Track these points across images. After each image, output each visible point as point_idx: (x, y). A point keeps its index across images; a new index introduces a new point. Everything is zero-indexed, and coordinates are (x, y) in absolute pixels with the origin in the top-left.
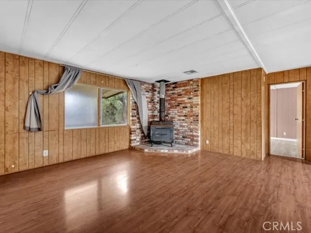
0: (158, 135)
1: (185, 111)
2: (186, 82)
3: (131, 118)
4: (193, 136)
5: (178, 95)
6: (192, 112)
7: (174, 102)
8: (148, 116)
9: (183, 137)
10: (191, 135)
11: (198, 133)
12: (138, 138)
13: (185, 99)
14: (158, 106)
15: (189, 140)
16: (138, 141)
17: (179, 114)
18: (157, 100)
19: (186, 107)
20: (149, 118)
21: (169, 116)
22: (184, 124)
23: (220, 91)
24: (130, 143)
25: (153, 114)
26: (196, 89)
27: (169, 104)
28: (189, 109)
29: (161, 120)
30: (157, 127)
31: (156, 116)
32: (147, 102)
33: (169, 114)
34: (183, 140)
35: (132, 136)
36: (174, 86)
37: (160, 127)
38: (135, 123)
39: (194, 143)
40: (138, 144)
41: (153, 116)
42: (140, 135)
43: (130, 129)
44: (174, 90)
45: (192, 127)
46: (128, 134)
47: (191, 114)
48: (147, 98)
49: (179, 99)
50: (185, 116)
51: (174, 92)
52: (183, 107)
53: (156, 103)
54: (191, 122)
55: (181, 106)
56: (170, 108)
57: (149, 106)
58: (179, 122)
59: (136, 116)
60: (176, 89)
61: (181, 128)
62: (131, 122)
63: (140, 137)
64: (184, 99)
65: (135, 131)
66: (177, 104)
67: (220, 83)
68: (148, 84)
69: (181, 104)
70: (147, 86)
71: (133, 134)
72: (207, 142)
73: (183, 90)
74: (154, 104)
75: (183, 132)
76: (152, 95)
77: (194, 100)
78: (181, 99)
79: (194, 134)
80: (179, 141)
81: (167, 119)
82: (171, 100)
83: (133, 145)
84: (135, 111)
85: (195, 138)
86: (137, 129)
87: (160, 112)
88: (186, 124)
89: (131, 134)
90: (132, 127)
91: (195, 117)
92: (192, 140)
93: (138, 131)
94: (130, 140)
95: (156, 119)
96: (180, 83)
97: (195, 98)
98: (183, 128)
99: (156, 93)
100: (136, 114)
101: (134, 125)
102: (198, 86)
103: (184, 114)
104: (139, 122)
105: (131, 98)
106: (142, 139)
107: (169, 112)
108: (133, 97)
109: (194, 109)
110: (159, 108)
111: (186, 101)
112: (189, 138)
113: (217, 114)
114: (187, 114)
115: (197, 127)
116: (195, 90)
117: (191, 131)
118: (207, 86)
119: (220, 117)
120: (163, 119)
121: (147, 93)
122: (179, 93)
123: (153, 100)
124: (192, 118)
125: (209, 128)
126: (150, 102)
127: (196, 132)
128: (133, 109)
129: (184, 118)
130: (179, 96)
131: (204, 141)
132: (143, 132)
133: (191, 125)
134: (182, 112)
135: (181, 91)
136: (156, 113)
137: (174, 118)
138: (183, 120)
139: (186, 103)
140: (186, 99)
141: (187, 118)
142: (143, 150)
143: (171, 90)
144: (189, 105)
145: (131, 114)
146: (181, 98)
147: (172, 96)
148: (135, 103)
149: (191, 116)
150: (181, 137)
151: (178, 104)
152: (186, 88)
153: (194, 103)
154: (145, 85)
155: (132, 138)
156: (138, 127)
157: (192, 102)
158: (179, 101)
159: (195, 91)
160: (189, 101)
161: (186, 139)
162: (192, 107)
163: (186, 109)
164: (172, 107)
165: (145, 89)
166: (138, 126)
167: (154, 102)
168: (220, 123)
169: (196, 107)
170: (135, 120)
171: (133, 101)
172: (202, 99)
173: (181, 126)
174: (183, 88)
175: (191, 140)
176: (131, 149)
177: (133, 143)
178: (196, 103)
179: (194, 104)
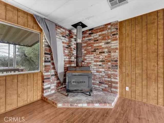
0: (75, 83)
1: (102, 57)
2: (103, 26)
3: (44, 64)
4: (111, 82)
5: (94, 41)
6: (110, 57)
7: (90, 48)
8: (65, 61)
9: (100, 83)
10: (108, 81)
11: (117, 79)
12: (53, 86)
13: (102, 44)
14: (75, 52)
15: (107, 86)
16: (52, 90)
17: (95, 59)
18: (74, 46)
19: (104, 52)
20: (65, 63)
21: (85, 61)
22: (101, 70)
23: (144, 32)
24: (43, 92)
25: (70, 60)
26: (115, 33)
27: (85, 50)
28: (106, 54)
29: (77, 66)
30: (74, 74)
31: (73, 61)
32: (63, 47)
33: (86, 59)
34: (99, 85)
35: (45, 84)
36: (90, 32)
37: (77, 74)
38: (50, 69)
39: (112, 89)
40: (53, 92)
41: (70, 62)
42: (56, 82)
43: (43, 76)
44: (90, 36)
45: (110, 72)
46: (40, 82)
47: (109, 59)
48: (63, 42)
49: (95, 45)
50: (101, 61)
51: (90, 38)
52: (100, 53)
53: (73, 49)
54: (109, 68)
55: (98, 51)
56: (86, 54)
57: (66, 51)
58: (95, 67)
59: (50, 61)
60: (92, 35)
61: (98, 74)
62: (44, 69)
63: (55, 84)
64: (100, 44)
65: (49, 78)
66: (93, 50)
67: (144, 24)
68: (64, 28)
69: (98, 49)
70: (64, 30)
71: (46, 82)
72: (127, 89)
73: (100, 35)
74: (71, 50)
75: (100, 78)
76: (69, 41)
77: (112, 45)
78: (97, 45)
79: (112, 80)
80: (95, 86)
81: (84, 65)
82: (87, 46)
83: (45, 95)
84: (49, 56)
85: (114, 85)
86: (52, 75)
87: (77, 57)
88: (103, 70)
89: (43, 82)
90: (45, 74)
91: (114, 62)
92: (111, 87)
93: (53, 78)
94: (43, 90)
95: (73, 65)
96: (96, 28)
97: (114, 42)
98: (100, 74)
99: (73, 40)
100: (50, 59)
101: (47, 71)
102: (117, 29)
103: (101, 59)
104: (54, 68)
105: (44, 41)
106: (57, 86)
107: (86, 58)
108: (45, 39)
109: (112, 54)
110: (75, 55)
111: (103, 46)
112: (106, 84)
113: (140, 58)
114: (104, 59)
115: (116, 73)
116: (113, 33)
117: (109, 77)
118: (127, 30)
119: (144, 62)
120: (80, 64)
121: (63, 38)
122: (95, 38)
123: (70, 46)
124: (110, 63)
125: (130, 74)
126: (67, 48)
127: (115, 79)
128: (45, 54)
129: (100, 63)
130: (96, 42)
131: (123, 87)
132: (58, 79)
133: (109, 71)
134: (98, 58)
135: (98, 36)
136: (73, 59)
137: (90, 63)
138: (100, 65)
139: (103, 48)
140: (104, 44)
141: (105, 64)
142: (56, 104)
143: (87, 37)
144: (106, 50)
145: (43, 59)
146: (97, 43)
147: (89, 42)
148: (49, 46)
149: (109, 61)
150: (98, 82)
151: (95, 49)
152: (104, 32)
153: (112, 47)
154: (61, 29)
155: (45, 87)
156: (54, 73)
157: (110, 47)
158: (95, 47)
159: (114, 35)
160: (107, 45)
161: (103, 85)
162: (110, 52)
163: (103, 54)
164: (88, 53)
165: (62, 34)
166: (52, 72)
167: (71, 48)
168: (144, 68)
169: (115, 52)
170: (49, 66)
171: (46, 44)
172: (120, 43)
173: (97, 72)
174: (100, 33)
175: (109, 86)
176: (44, 100)
177: (46, 92)
178: (115, 47)
179: (113, 49)
